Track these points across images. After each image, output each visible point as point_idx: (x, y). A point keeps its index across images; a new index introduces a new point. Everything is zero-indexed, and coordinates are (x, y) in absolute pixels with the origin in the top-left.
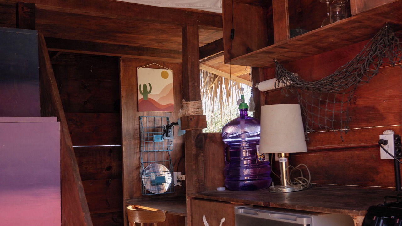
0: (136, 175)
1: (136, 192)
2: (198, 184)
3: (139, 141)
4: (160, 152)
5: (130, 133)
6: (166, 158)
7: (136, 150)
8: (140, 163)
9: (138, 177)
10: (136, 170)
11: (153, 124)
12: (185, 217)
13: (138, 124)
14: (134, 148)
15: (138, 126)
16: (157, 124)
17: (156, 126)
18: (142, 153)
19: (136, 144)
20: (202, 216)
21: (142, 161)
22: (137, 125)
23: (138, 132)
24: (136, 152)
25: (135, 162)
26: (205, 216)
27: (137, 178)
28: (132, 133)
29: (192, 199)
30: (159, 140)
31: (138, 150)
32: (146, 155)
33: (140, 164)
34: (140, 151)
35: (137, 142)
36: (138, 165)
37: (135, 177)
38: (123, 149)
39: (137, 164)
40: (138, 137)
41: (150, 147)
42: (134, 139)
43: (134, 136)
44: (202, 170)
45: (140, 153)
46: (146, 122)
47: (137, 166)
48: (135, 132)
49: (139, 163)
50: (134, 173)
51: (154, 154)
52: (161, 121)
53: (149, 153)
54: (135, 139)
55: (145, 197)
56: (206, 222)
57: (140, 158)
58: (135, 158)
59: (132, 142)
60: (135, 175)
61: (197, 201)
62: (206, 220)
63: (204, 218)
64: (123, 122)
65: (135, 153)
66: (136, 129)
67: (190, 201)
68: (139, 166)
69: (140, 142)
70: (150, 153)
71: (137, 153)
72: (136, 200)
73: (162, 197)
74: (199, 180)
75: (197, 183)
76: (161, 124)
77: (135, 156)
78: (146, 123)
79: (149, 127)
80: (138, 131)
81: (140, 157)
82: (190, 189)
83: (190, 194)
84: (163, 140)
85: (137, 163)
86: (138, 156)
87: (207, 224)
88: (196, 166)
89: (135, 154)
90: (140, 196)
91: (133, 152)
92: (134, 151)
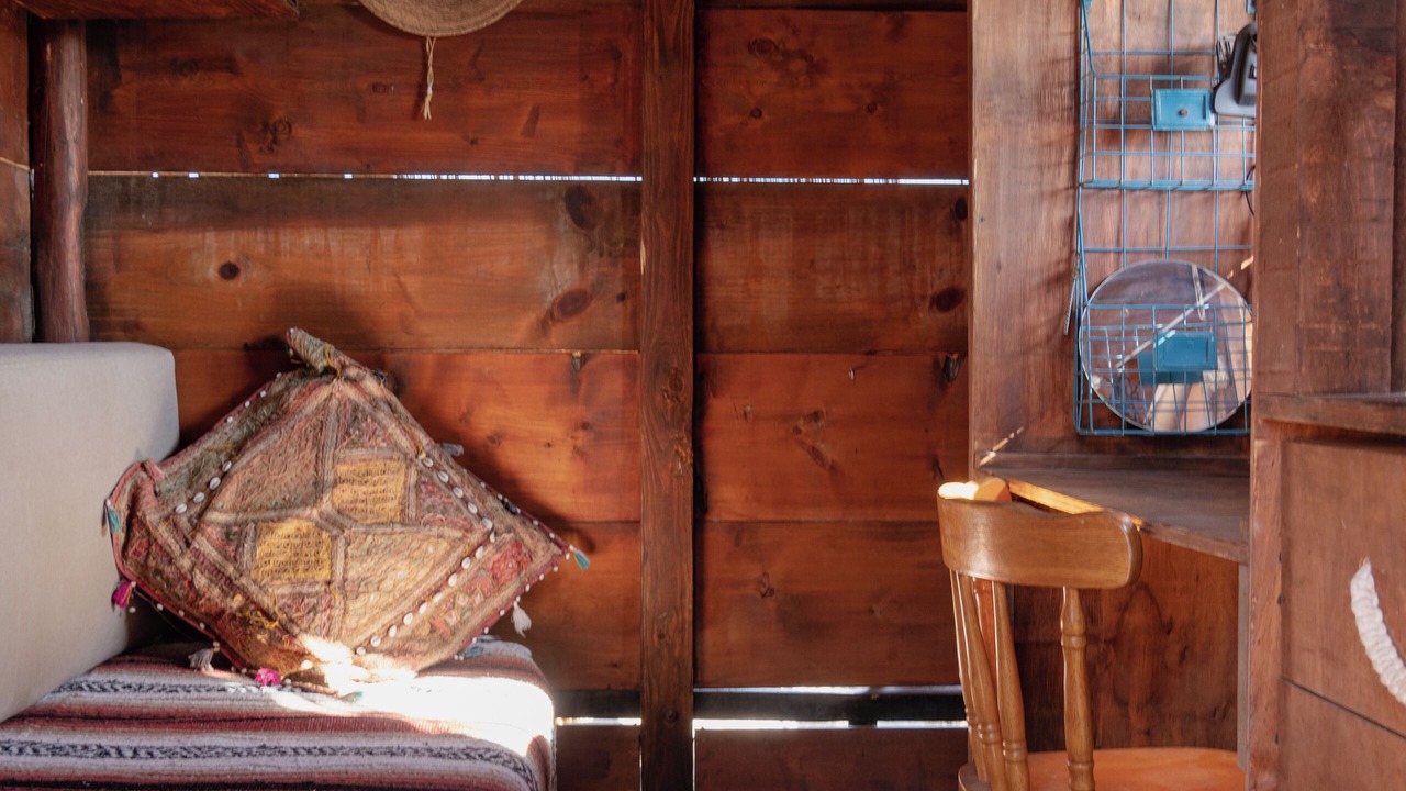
0: (1043, 318)
1: (1042, 415)
2: (1335, 328)
3: (1071, 129)
4: (1196, 197)
5: (1018, 83)
6: (1232, 230)
7: (1048, 176)
8: (1071, 251)
9: (1056, 330)
10: (1048, 291)
11: (1162, 32)
12: (1242, 570)
13: (1068, 27)
14: (1041, 168)
15: (1064, 45)
16: (1183, 34)
17: (1177, 43)
18: (1087, 197)
19: (1050, 145)
20: (1354, 569)
21: (1085, 243)
22: (1060, 34)
23: (1067, 75)
24: (1047, 188)
25: (1044, 246)
26: (1375, 573)
27: (1049, 338)
28: (1029, 79)
29: (1298, 440)
30: (1185, 120)
31: (1063, 180)
32: (1111, 213)
33: (1069, 260)
34: (1074, 184)
35: (1056, 130)
36: (1058, 263)
37: (1041, 333)
38: (975, 172)
39: (1054, 259)
40: (1067, 102)
41: (1135, 164)
42: (1041, 113)
43: (1039, 98)
44: (1375, 220)
45: (1075, 198)
46: (1116, 19)
47: (1053, 271)
48: (1045, 77)
49: (1065, 254)
50: (1033, 307)
51: (1159, 203)
52: (1209, 16)
53: (1127, 199)
54: (1042, 115)
55: (1096, 445)
56: (1379, 616)
57: (1071, 225)
58: (1043, 224)
59: (1029, 133)
60: (1039, 316)
61: (1322, 457)
62: (1376, 601)
63: (1362, 587)
64: (975, 16)
65: (1042, 194)
66: (1055, 61)
67: (1277, 456)
68: (1062, 267)
69: (1077, 133)
70: (1136, 201)
71: (1054, 194)
72: (1039, 456)
73: (1199, 453)
74: (1345, 297)
75: (1328, 321)
76: (1210, 30)
77: (1044, 214)
78: (1117, 27)
79: (1136, 53)
80: (1066, 71)
81: (1072, 218)
82: (1277, 367)
83: (1276, 400)
84: (1211, 119)
85: (1056, 251)
86: (1061, 213)
87: (1383, 630)
88: (1324, 191)
89: (1046, 204)
90: (1061, 441)
91: (1032, 190)
92: (1041, 184)
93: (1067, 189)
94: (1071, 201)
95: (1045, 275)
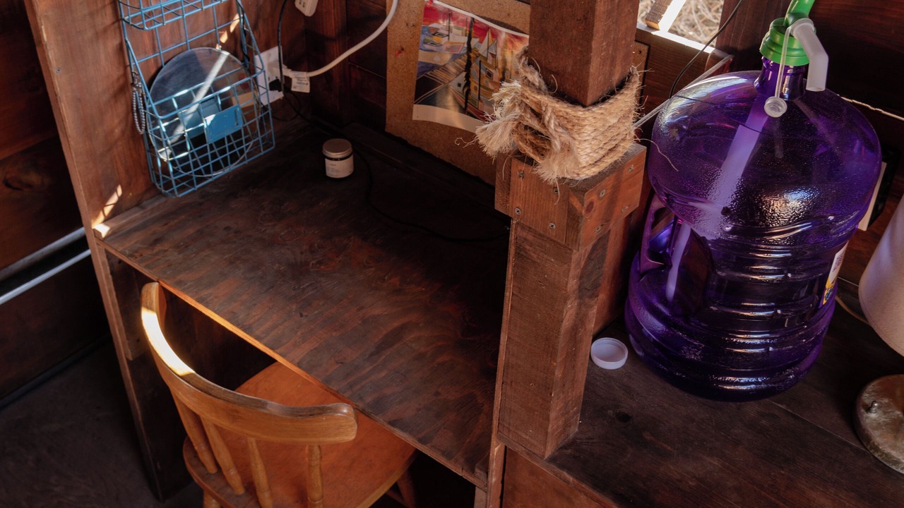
0: (116, 121)
7: (98, 20)
8: (125, 67)
10: (116, 102)
14: (92, 15)
18: (128, 27)
21: (134, 59)
24: (100, 28)
25: (105, 72)
27: (123, 132)
31: (108, 18)
33: (125, 75)
36: (118, 79)
37: (117, 131)
38: (45, 36)
39: (115, 77)
45: (120, 29)
47: (116, 86)
49: (122, 72)
50: (108, 117)
57: (121, 50)
58: (103, 56)
60: (114, 122)
65: (97, 35)
68: (121, 81)
71: (105, 30)
77: (101, 48)
81: (121, 44)
85: (116, 73)
86: (113, 43)
89: (101, 40)
91: (89, 34)
92: (94, 27)
93: (113, 23)
94: (118, 31)
95: (111, 91)
